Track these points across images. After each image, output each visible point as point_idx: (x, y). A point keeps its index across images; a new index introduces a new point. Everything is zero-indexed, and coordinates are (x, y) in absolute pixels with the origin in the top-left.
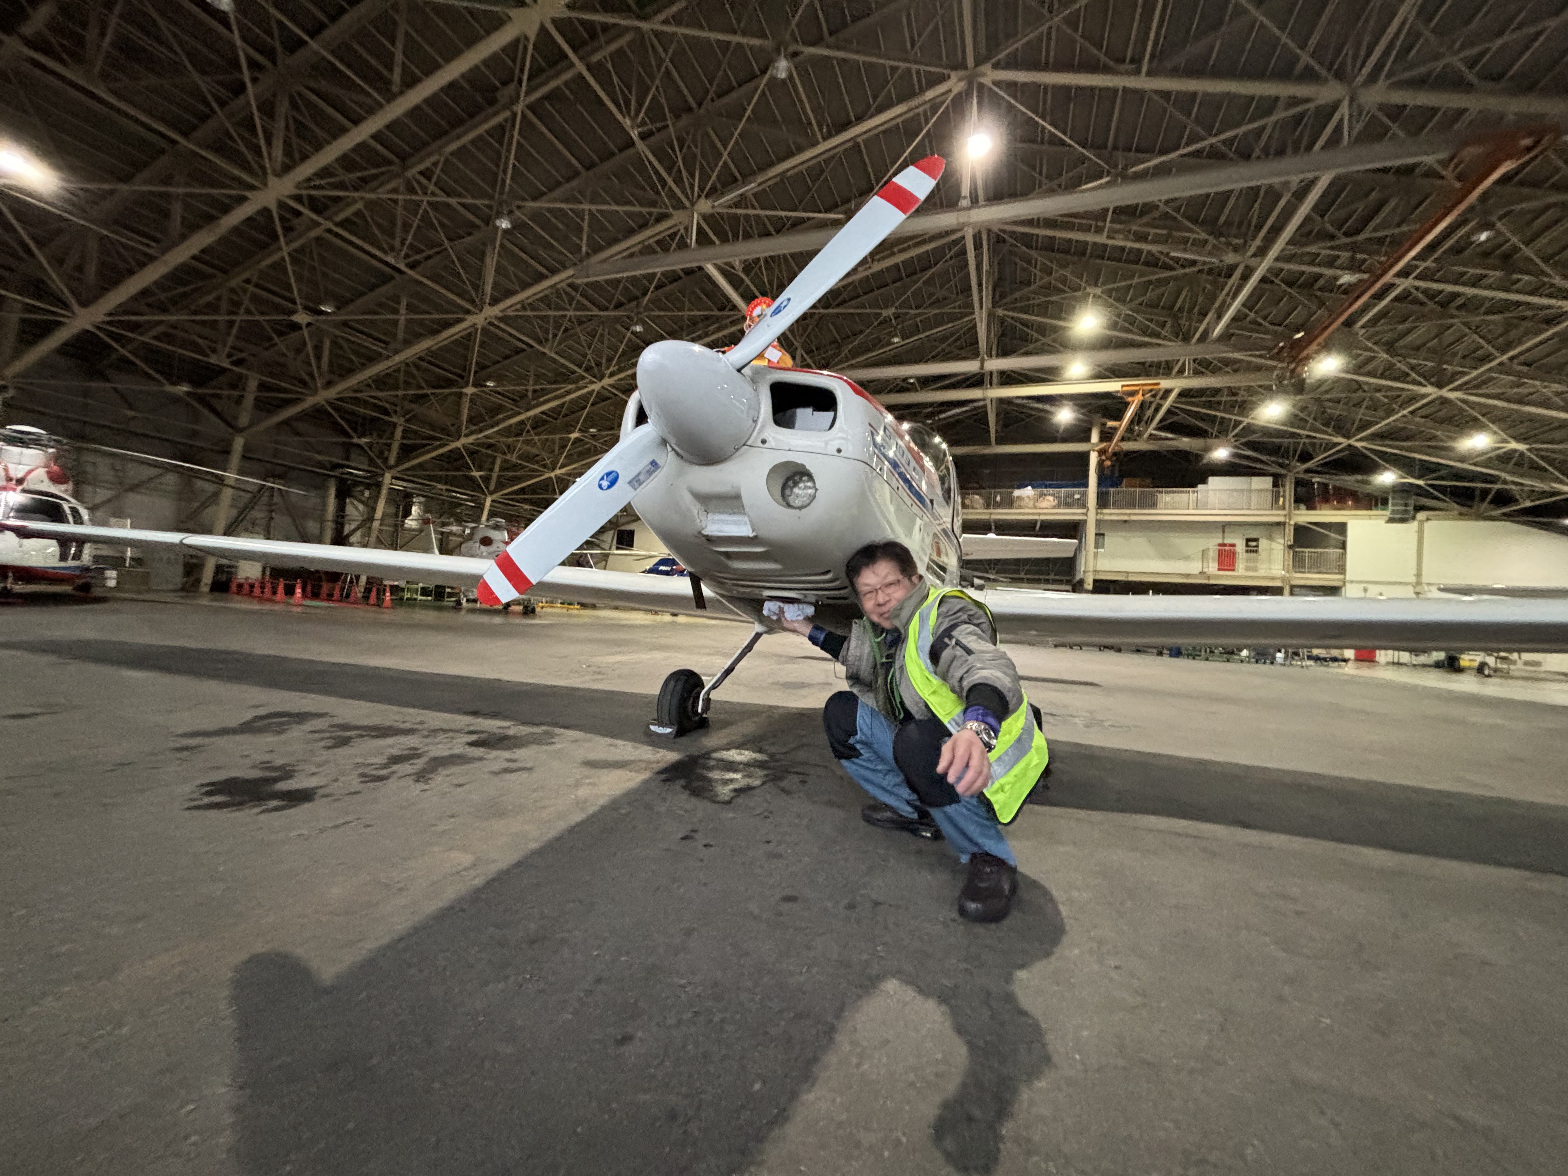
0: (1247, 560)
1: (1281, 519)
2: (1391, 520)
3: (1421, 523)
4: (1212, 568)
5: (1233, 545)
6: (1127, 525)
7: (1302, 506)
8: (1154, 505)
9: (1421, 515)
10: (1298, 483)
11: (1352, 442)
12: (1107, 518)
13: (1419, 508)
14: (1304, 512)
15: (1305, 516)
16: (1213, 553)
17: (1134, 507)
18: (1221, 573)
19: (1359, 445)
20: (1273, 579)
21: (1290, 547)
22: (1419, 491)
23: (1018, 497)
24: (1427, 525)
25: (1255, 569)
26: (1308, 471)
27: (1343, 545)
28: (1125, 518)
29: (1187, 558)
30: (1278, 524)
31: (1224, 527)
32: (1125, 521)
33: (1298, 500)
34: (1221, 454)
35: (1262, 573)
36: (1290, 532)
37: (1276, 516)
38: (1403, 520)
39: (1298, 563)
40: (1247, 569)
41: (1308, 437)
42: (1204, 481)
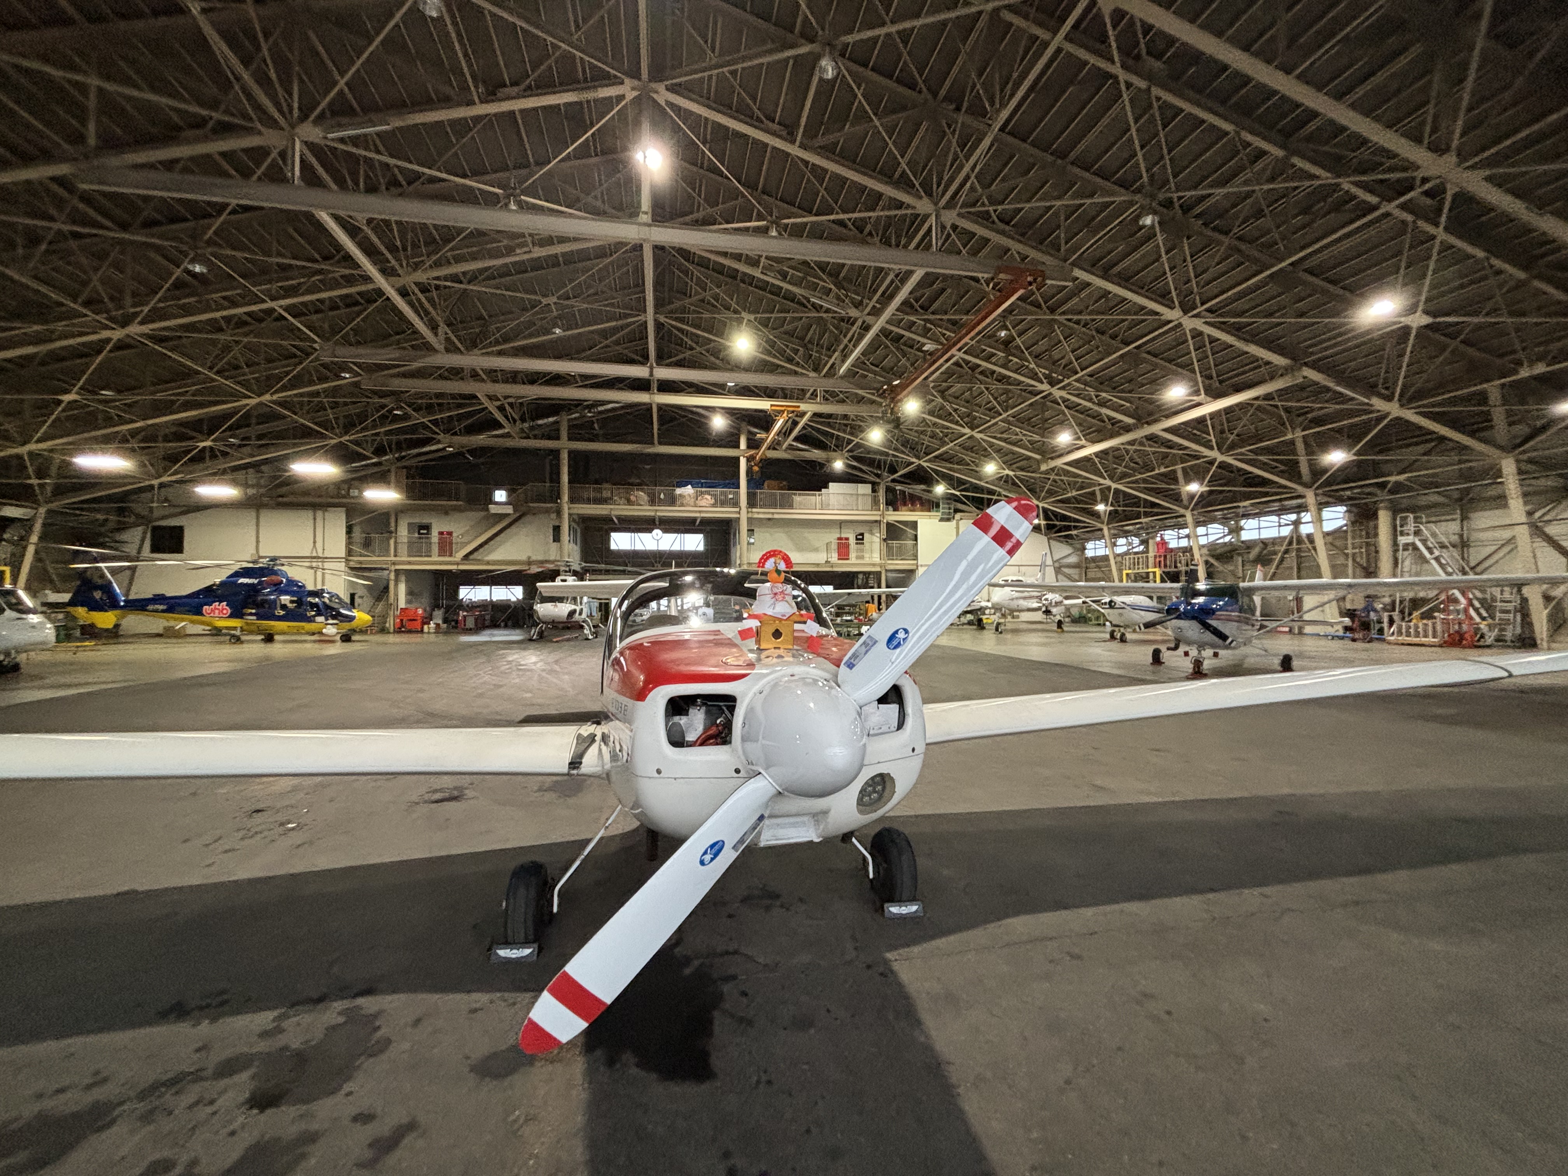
0: (857, 551)
1: (878, 518)
2: (942, 520)
3: (958, 521)
4: (834, 557)
5: (847, 539)
6: (771, 523)
7: (890, 508)
8: (791, 506)
9: (958, 516)
10: (889, 490)
11: (921, 462)
12: (756, 516)
13: (957, 511)
14: (891, 512)
15: (893, 516)
16: (834, 546)
17: (775, 507)
18: (841, 562)
19: (925, 465)
20: (874, 565)
21: (885, 540)
22: (957, 499)
23: (680, 495)
24: (961, 522)
25: (862, 557)
26: (893, 481)
27: (916, 538)
28: (770, 516)
29: (816, 550)
30: (876, 521)
31: (841, 524)
32: (769, 519)
33: (888, 503)
34: (839, 465)
35: (867, 560)
36: (884, 527)
37: (874, 516)
38: (948, 520)
39: (890, 553)
40: (858, 558)
41: (894, 456)
42: (826, 487)
